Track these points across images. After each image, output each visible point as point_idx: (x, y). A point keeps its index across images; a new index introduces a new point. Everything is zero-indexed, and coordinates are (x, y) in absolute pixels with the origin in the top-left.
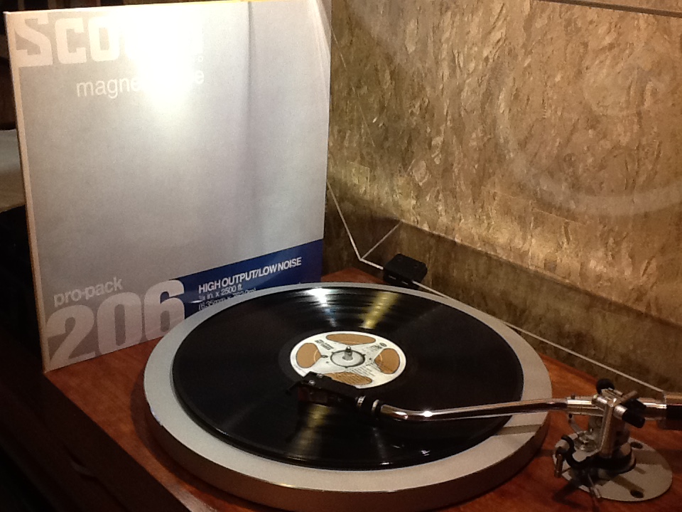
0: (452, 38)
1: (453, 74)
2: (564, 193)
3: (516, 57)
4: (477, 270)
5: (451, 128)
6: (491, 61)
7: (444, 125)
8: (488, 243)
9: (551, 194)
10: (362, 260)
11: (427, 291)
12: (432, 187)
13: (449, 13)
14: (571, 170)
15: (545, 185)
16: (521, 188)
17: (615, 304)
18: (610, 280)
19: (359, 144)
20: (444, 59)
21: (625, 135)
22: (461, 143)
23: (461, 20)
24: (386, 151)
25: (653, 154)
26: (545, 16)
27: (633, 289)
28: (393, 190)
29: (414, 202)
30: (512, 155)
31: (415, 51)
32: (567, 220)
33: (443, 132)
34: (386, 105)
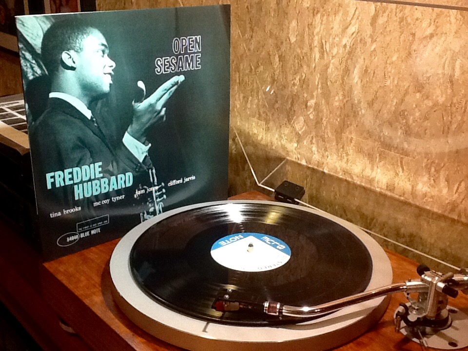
0: (321, 31)
1: (322, 57)
2: (400, 137)
3: (365, 43)
4: (340, 191)
5: (321, 93)
6: (348, 47)
7: (316, 92)
8: (347, 172)
9: (391, 138)
10: (260, 185)
11: (306, 206)
12: (308, 134)
13: (319, 15)
14: (404, 121)
15: (386, 132)
16: (370, 134)
17: (436, 213)
18: (432, 197)
19: (258, 105)
20: (316, 46)
21: (442, 97)
22: (328, 104)
23: (327, 19)
24: (276, 110)
25: (462, 108)
26: (386, 15)
27: (448, 203)
28: (281, 137)
29: (295, 145)
30: (363, 111)
31: (296, 41)
32: (401, 156)
33: (315, 96)
34: (276, 79)
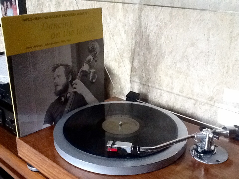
0: (145, 19)
1: (146, 31)
2: (185, 68)
3: (167, 24)
4: (157, 95)
8: (160, 85)
9: (180, 68)
12: (140, 68)
14: (187, 60)
18: (201, 95)
19: (114, 55)
22: (150, 53)
23: (148, 13)
25: (213, 53)
30: (167, 56)
32: (186, 77)
33: (143, 50)
34: (123, 42)
